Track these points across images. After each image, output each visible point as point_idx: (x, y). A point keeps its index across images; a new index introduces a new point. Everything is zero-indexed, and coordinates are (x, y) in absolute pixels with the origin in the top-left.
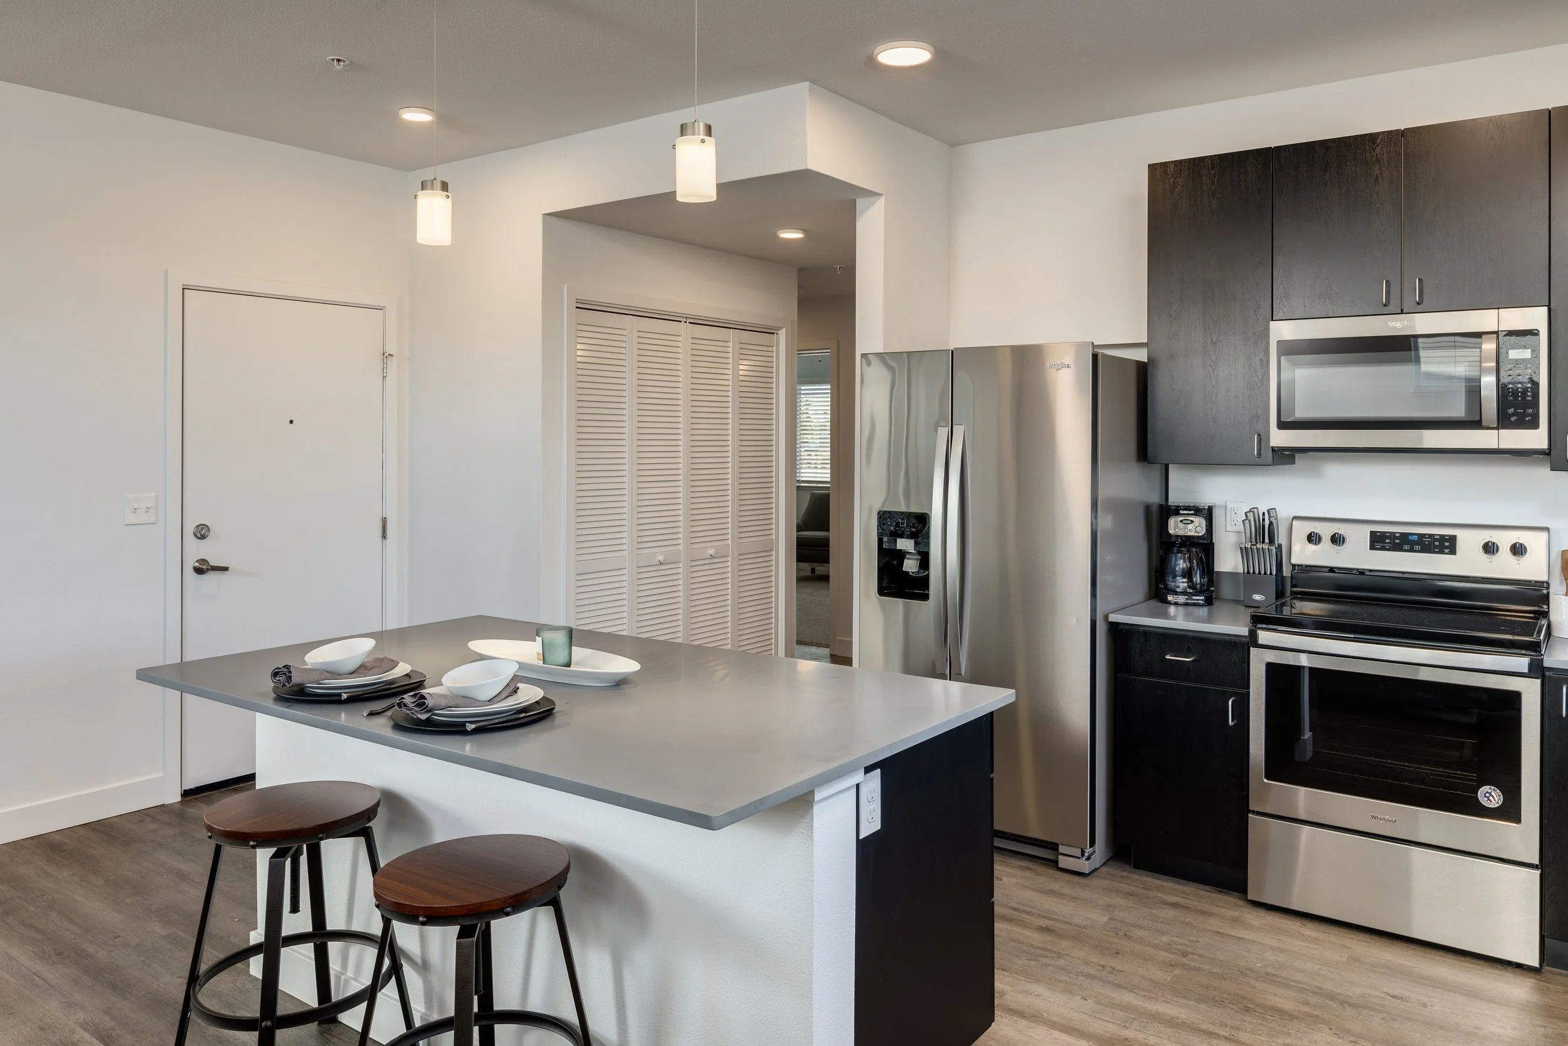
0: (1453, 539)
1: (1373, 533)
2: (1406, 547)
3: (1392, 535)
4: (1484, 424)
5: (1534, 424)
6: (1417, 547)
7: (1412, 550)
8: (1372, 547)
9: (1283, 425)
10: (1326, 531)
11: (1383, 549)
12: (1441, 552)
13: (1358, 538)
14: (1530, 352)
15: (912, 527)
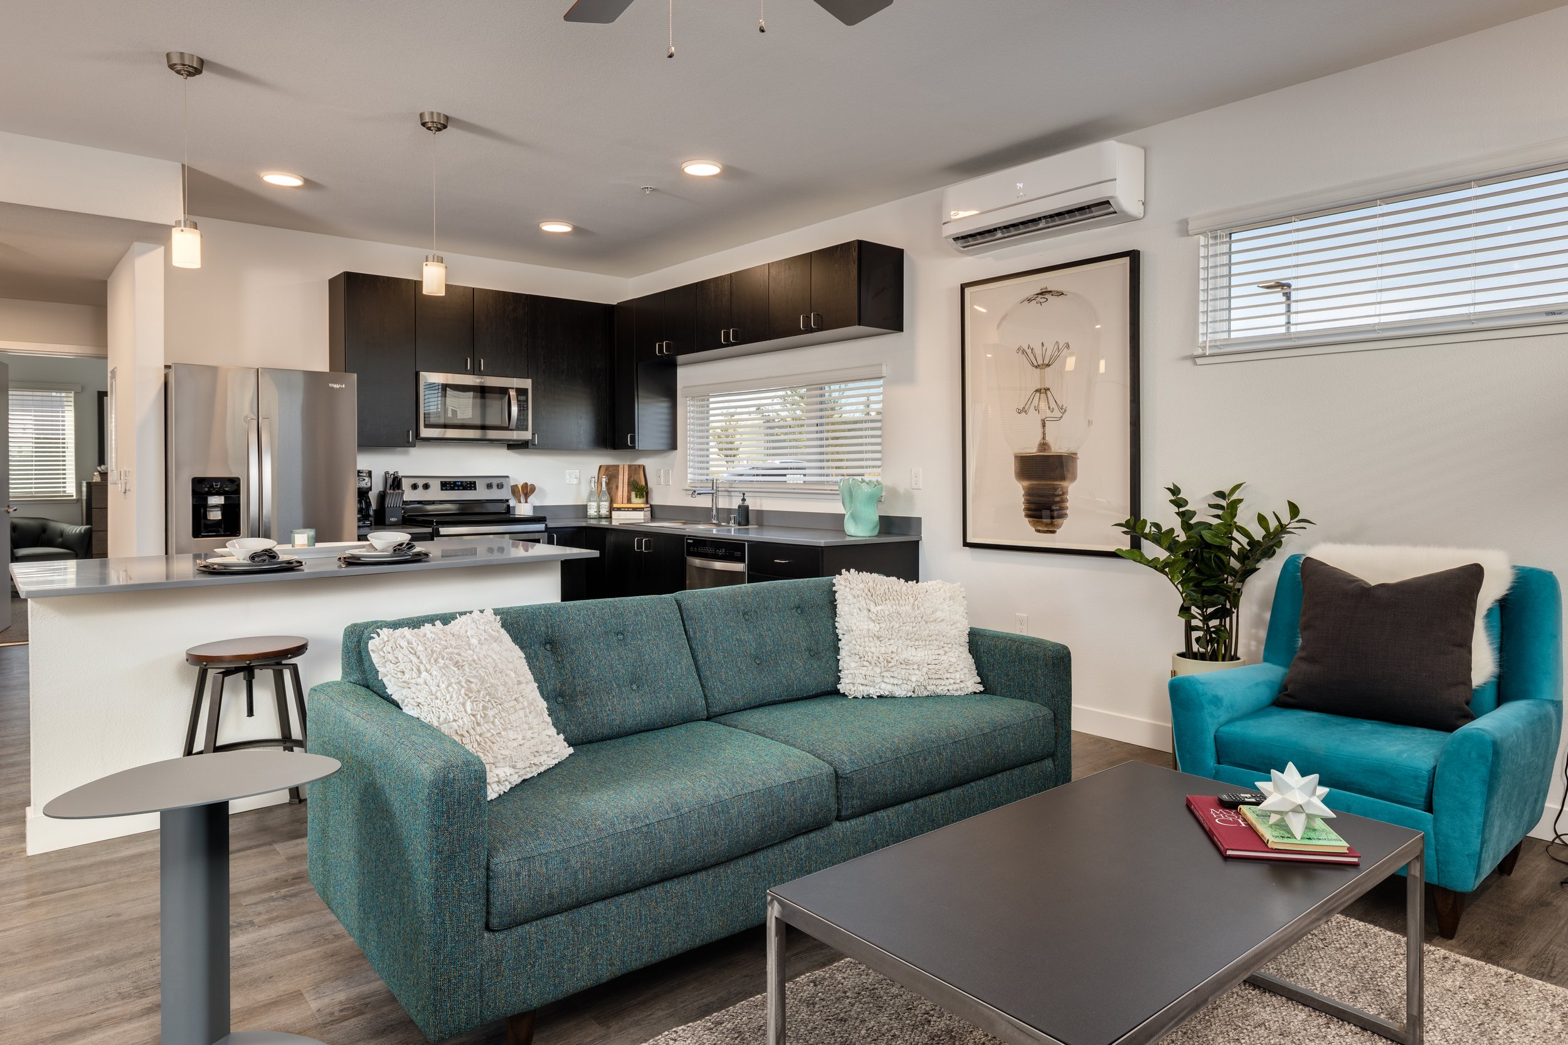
0: (475, 483)
1: (441, 482)
2: (456, 488)
3: (450, 483)
4: (510, 428)
5: (526, 429)
6: (461, 488)
7: (459, 490)
8: (442, 490)
9: (426, 426)
10: (421, 483)
11: (446, 490)
12: (471, 489)
13: (435, 485)
14: (525, 397)
15: (225, 487)
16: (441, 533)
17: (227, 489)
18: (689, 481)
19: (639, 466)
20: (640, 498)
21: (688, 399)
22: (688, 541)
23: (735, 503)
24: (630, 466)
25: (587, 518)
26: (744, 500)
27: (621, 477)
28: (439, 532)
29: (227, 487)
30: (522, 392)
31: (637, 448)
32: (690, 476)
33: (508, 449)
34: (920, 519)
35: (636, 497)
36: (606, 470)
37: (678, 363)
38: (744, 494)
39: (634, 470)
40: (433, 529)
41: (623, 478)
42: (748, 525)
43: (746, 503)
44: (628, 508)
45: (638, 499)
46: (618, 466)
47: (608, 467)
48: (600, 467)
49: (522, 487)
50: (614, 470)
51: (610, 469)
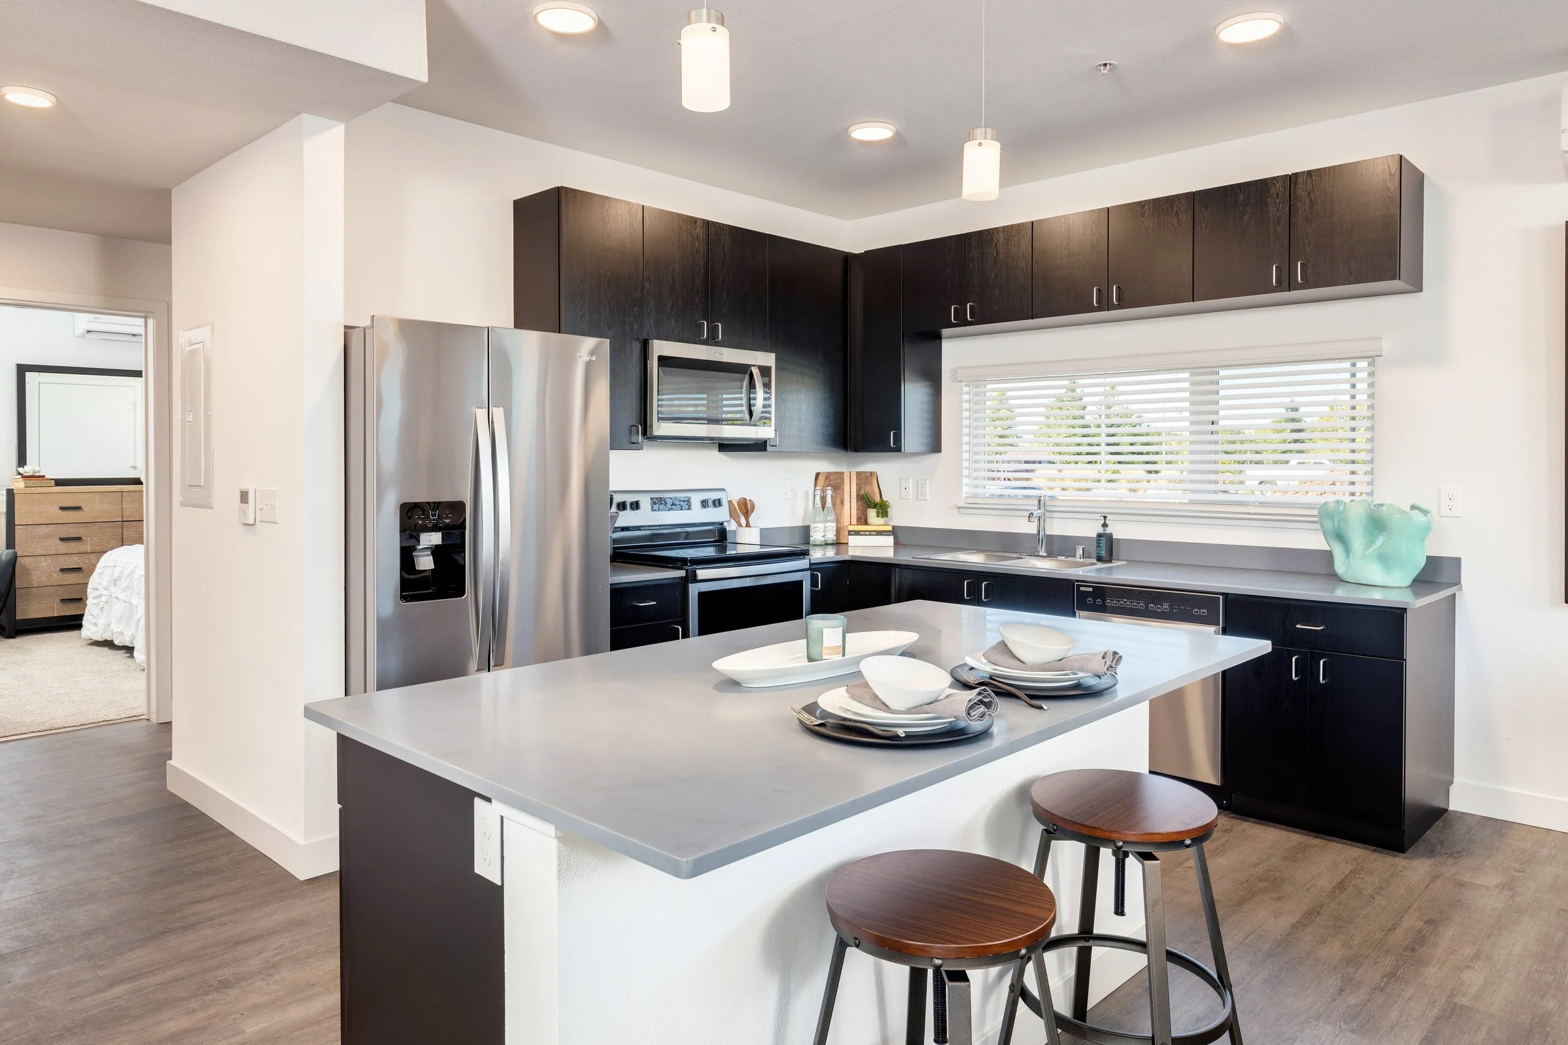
0: (689, 499)
2: (669, 506)
3: (661, 500)
8: (653, 510)
10: (629, 500)
11: (659, 509)
12: (685, 509)
13: (645, 502)
14: (768, 378)
15: (445, 518)
16: (699, 578)
17: (447, 521)
18: (964, 495)
19: (872, 474)
20: (883, 517)
21: (964, 384)
22: (1081, 589)
23: (1089, 529)
24: (858, 474)
25: (809, 543)
26: (1105, 525)
27: (846, 488)
28: (695, 575)
29: (447, 518)
30: (765, 371)
31: (903, 451)
32: (965, 489)
33: (719, 451)
34: (1458, 561)
35: (878, 516)
36: (826, 478)
37: (943, 336)
38: (1105, 517)
39: (865, 479)
40: (687, 571)
41: (850, 490)
42: (1110, 561)
43: (1109, 530)
44: (870, 531)
45: (880, 518)
46: (842, 474)
47: (828, 475)
48: (818, 475)
49: (739, 504)
50: (836, 479)
51: (832, 478)
